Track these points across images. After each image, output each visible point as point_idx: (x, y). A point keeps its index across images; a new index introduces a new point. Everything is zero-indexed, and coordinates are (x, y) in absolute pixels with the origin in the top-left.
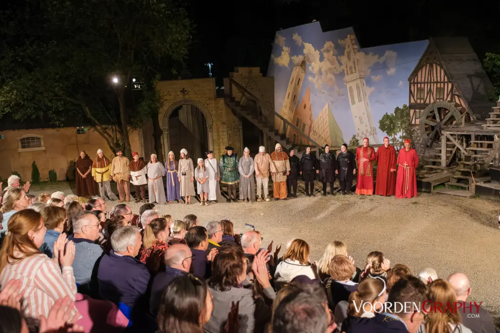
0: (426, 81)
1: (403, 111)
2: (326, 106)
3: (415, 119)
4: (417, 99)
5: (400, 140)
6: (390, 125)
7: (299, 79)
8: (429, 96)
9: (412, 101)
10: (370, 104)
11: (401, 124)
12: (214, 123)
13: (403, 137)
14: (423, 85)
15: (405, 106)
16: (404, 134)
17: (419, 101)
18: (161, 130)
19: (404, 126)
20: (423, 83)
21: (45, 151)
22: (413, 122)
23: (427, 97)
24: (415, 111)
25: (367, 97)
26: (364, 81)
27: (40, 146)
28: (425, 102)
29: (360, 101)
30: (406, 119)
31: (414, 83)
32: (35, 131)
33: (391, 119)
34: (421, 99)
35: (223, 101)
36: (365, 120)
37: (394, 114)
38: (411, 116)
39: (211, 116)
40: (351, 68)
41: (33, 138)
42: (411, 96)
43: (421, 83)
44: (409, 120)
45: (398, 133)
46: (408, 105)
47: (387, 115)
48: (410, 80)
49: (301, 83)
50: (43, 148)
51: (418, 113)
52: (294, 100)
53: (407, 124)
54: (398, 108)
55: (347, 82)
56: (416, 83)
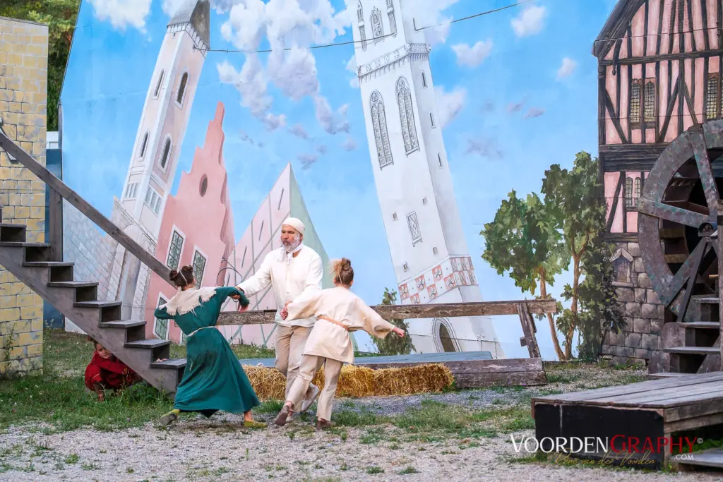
0: (664, 50)
1: (576, 179)
2: (283, 181)
3: (625, 210)
4: (631, 126)
5: (567, 304)
6: (525, 242)
7: (185, 76)
8: (675, 112)
9: (612, 137)
10: (449, 159)
11: (571, 236)
13: (577, 292)
14: (651, 69)
15: (583, 160)
16: (582, 278)
17: (636, 137)
19: (579, 243)
20: (651, 60)
22: (617, 227)
23: (668, 118)
24: (623, 180)
25: (437, 133)
26: (425, 66)
28: (660, 138)
29: (410, 148)
30: (586, 217)
31: (617, 62)
33: (529, 219)
34: (644, 126)
36: (431, 227)
37: (542, 197)
38: (610, 202)
40: (376, 16)
42: (608, 116)
43: (643, 62)
44: (602, 220)
45: (556, 276)
46: (595, 156)
47: (514, 201)
48: (600, 50)
49: (191, 89)
51: (636, 185)
52: (163, 164)
53: (592, 236)
54: (555, 167)
55: (361, 77)
56: (624, 62)
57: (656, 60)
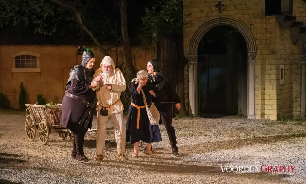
12: (259, 51)
18: (185, 58)
21: (40, 73)
27: (35, 66)
32: (32, 48)
35: (274, 20)
39: (255, 41)
41: (28, 57)
50: (38, 70)
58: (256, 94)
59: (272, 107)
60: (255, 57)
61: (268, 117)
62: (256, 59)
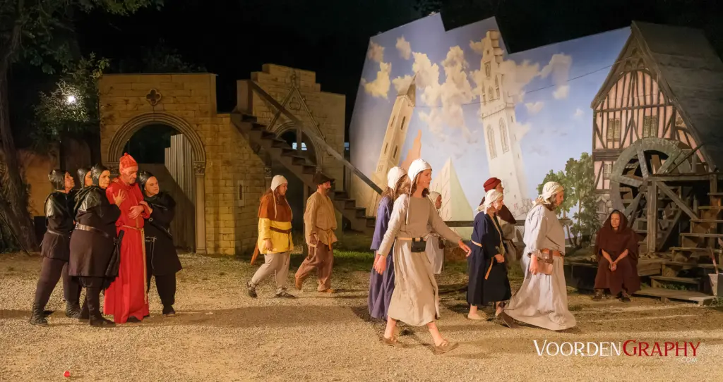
0: (625, 105)
1: (581, 164)
2: (447, 164)
3: (604, 179)
4: (608, 140)
5: (575, 221)
7: (405, 118)
8: (629, 134)
9: (599, 145)
11: (578, 190)
12: (209, 162)
13: (580, 216)
14: (618, 114)
15: (585, 156)
16: (583, 210)
17: (610, 145)
19: (582, 193)
22: (600, 187)
23: (625, 139)
24: (603, 165)
25: (517, 143)
26: (513, 113)
28: (621, 146)
29: (505, 150)
30: (585, 182)
31: (602, 111)
34: (614, 140)
35: (229, 119)
36: (513, 186)
37: (565, 172)
39: (204, 146)
40: (490, 91)
42: (597, 136)
43: (614, 111)
44: (592, 182)
45: (570, 208)
46: (590, 154)
47: (552, 174)
48: (594, 105)
49: (407, 124)
51: (609, 167)
52: (394, 157)
53: (588, 191)
54: (572, 159)
55: (483, 118)
56: (605, 111)
57: (621, 110)
58: (207, 219)
59: (228, 237)
60: (204, 169)
61: (224, 250)
62: (206, 172)
